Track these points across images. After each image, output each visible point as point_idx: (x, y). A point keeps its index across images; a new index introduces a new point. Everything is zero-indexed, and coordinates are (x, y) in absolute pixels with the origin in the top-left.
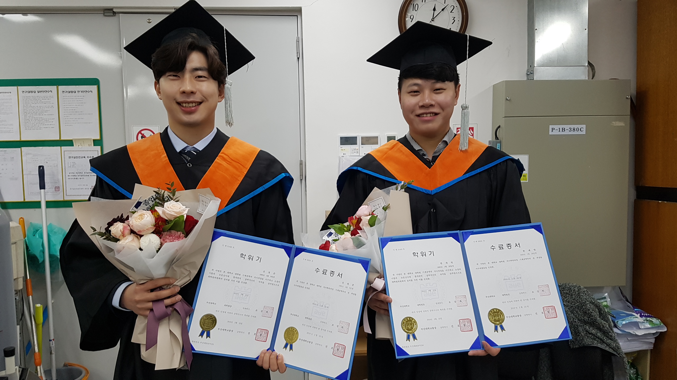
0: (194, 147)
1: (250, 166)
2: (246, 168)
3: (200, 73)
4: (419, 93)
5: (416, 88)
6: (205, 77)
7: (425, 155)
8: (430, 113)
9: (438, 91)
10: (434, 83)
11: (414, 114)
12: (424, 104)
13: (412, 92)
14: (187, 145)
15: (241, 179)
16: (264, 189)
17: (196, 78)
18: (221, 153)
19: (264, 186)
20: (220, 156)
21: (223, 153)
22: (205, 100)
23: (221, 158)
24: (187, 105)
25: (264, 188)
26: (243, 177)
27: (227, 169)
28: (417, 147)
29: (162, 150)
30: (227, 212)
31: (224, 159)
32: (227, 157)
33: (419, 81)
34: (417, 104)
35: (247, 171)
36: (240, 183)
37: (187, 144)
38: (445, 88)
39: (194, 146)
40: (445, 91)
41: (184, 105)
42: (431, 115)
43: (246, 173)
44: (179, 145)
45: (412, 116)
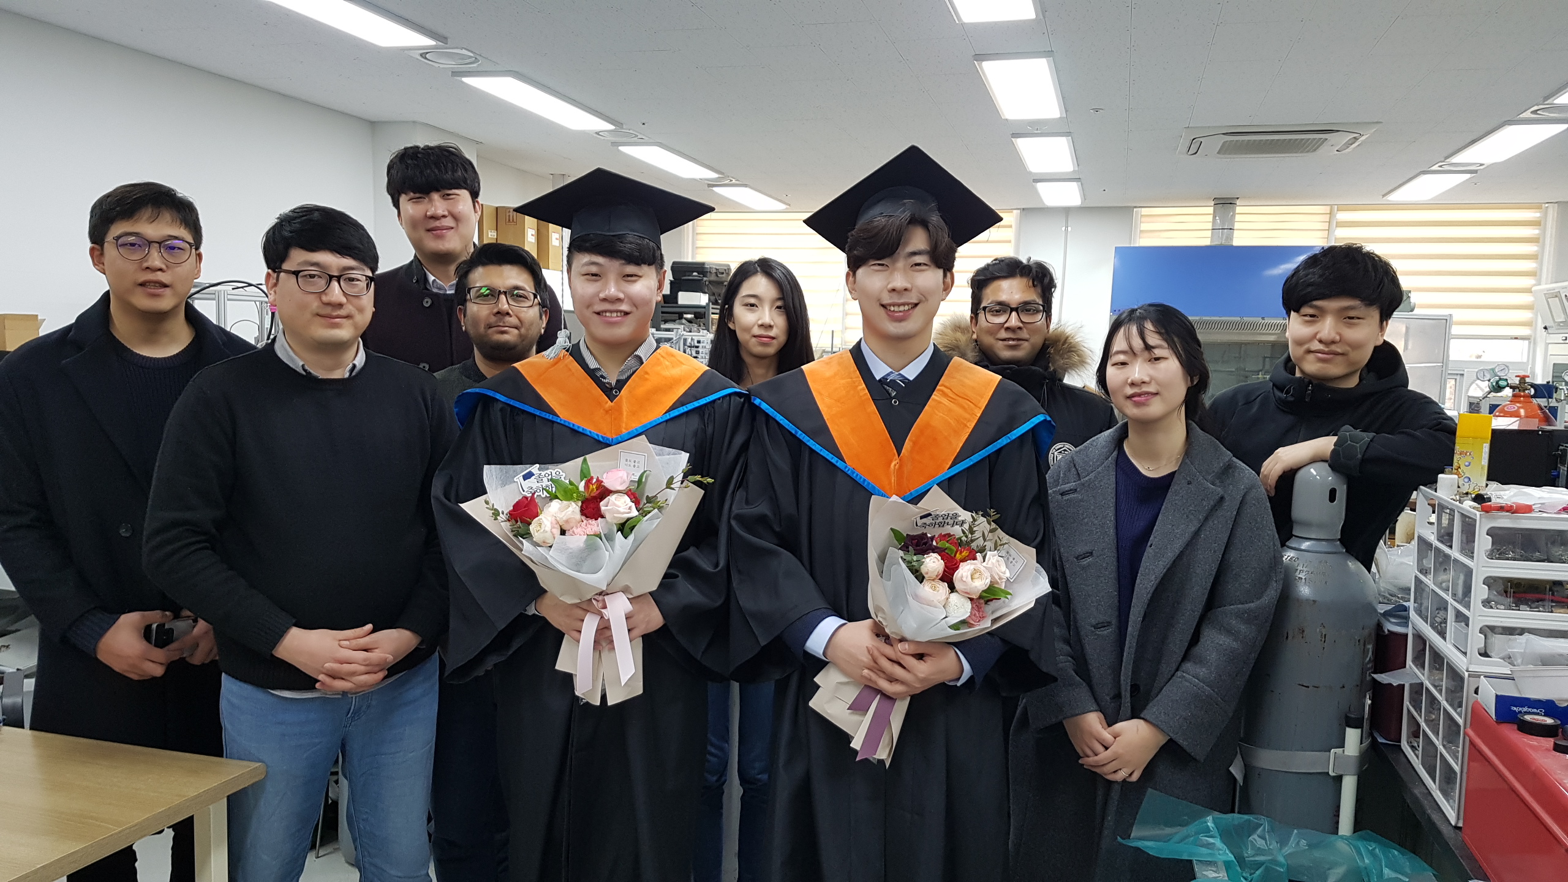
0: (900, 374)
1: (985, 405)
2: (980, 408)
3: (918, 259)
4: (600, 278)
5: (594, 269)
6: (925, 264)
7: (605, 378)
8: (617, 311)
9: (629, 278)
10: (624, 264)
11: (591, 310)
12: (606, 296)
13: (589, 275)
14: (891, 370)
15: (971, 425)
16: (1009, 441)
17: (912, 267)
18: (940, 386)
19: (1009, 435)
20: (939, 390)
21: (943, 385)
22: (924, 299)
23: (941, 393)
24: (896, 309)
25: (1010, 439)
26: (975, 422)
27: (950, 410)
28: (592, 364)
29: (858, 377)
30: (950, 479)
31: (945, 395)
32: (949, 390)
33: (600, 260)
34: (597, 294)
35: (981, 412)
36: (970, 431)
37: (891, 368)
38: (640, 274)
39: (901, 372)
40: (641, 279)
41: (892, 308)
42: (619, 314)
43: (979, 415)
44: (880, 370)
45: (588, 313)
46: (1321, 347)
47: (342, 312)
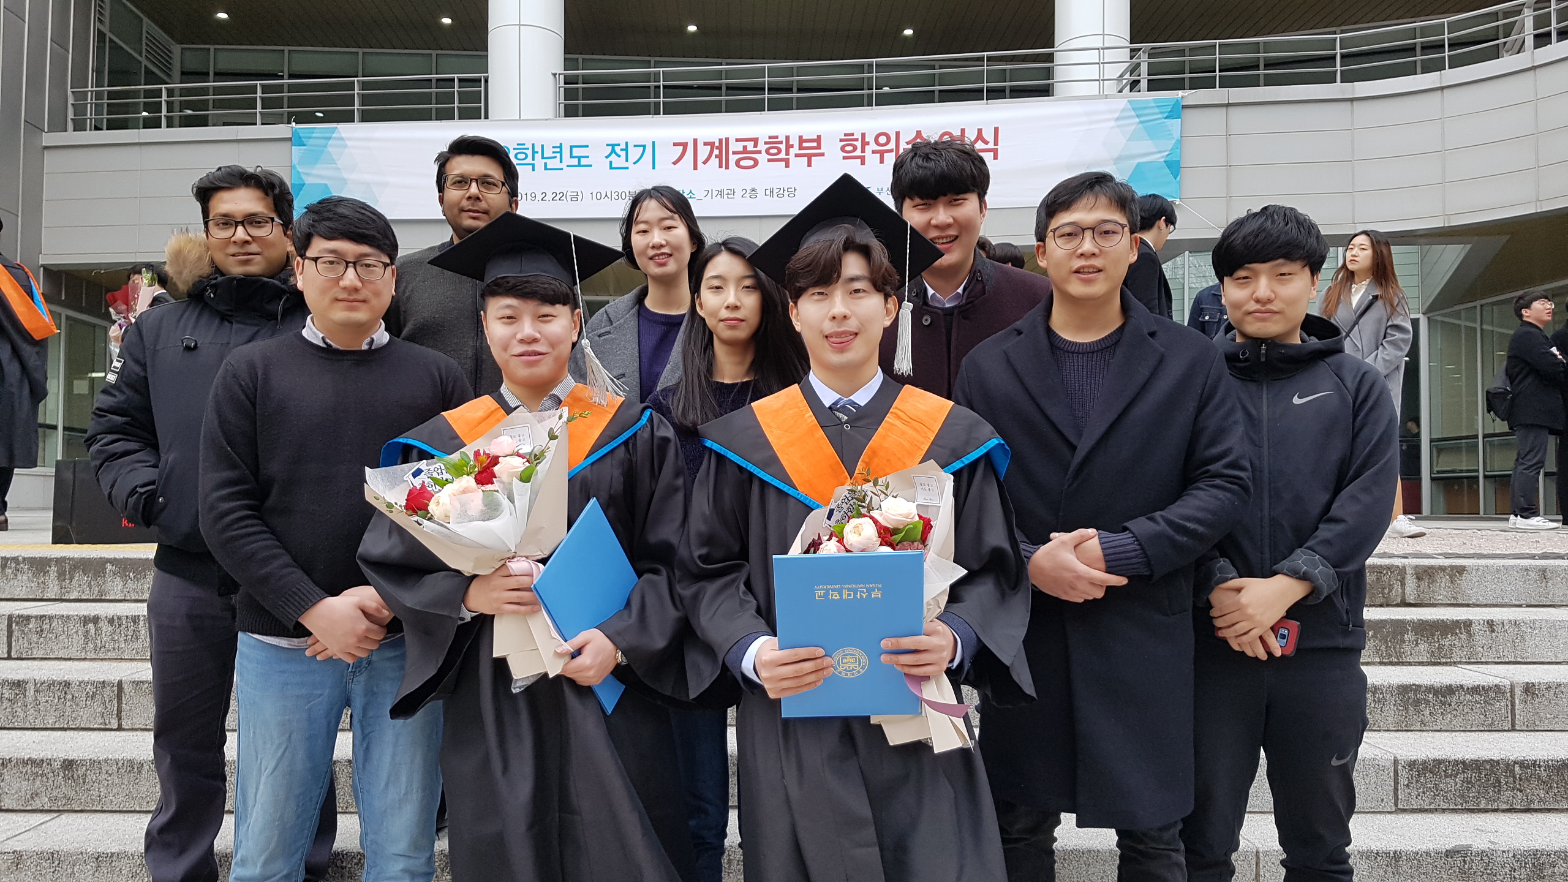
1: (938, 428)
2: (934, 432)
3: (857, 285)
4: (515, 320)
5: (508, 312)
6: (864, 291)
8: (533, 353)
9: (545, 319)
10: (538, 305)
11: (509, 353)
12: (522, 338)
13: (504, 318)
15: (925, 447)
16: (964, 464)
17: (853, 294)
18: (893, 409)
19: (963, 458)
20: (892, 413)
21: (896, 408)
23: (894, 415)
25: (964, 462)
26: (929, 445)
27: (903, 433)
29: (805, 406)
31: (899, 417)
32: (903, 413)
34: (514, 336)
35: (934, 436)
36: (924, 453)
37: (840, 395)
40: (556, 319)
41: (834, 339)
42: (536, 355)
44: (827, 397)
45: (507, 356)
46: (1258, 307)
47: (360, 297)
